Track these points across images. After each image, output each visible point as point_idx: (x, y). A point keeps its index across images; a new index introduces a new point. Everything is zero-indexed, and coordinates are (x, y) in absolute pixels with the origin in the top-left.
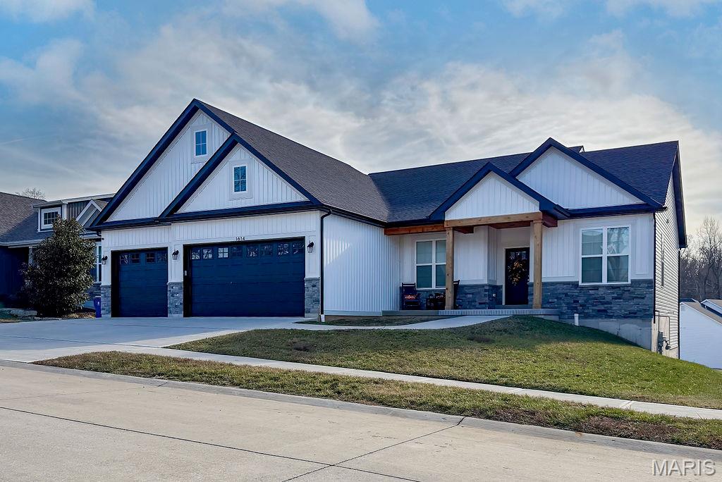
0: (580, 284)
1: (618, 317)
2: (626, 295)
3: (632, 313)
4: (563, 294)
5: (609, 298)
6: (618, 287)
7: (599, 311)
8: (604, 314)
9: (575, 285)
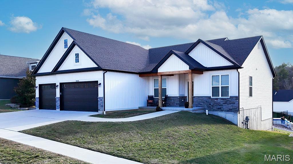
0: (211, 97)
1: (225, 111)
2: (228, 102)
3: (230, 109)
4: (206, 101)
5: (222, 103)
6: (225, 99)
7: (218, 108)
8: (220, 109)
9: (209, 97)
